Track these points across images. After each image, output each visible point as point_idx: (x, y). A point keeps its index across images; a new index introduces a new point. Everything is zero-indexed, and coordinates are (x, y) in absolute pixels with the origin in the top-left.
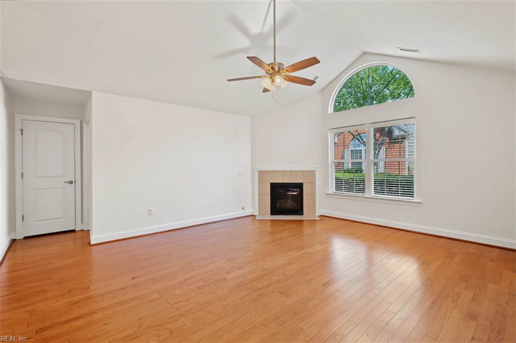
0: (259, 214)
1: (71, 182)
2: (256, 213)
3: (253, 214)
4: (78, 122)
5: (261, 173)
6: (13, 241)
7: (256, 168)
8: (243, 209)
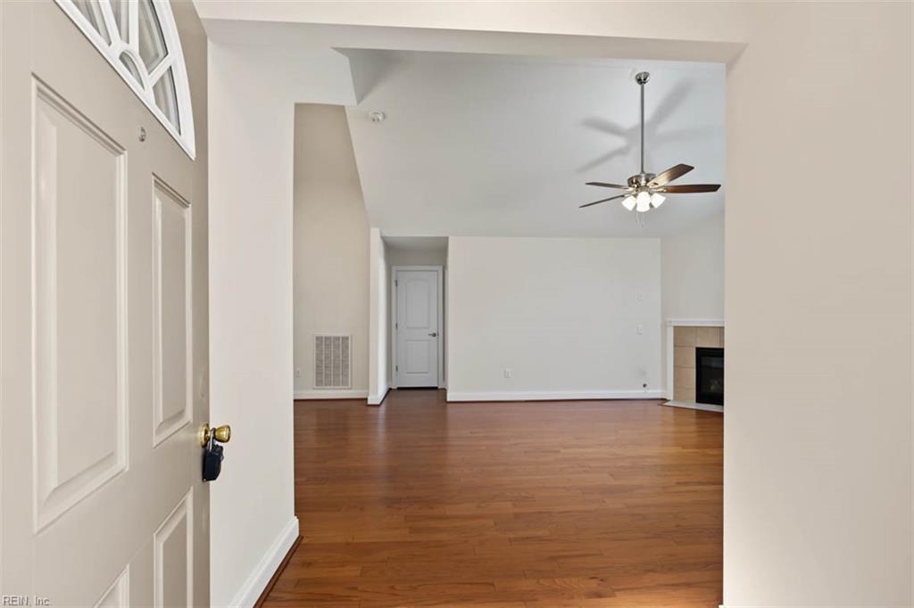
0: (675, 398)
1: (434, 335)
2: (670, 396)
3: (664, 397)
4: (440, 269)
5: (679, 331)
6: (390, 390)
7: (670, 322)
8: (645, 386)
